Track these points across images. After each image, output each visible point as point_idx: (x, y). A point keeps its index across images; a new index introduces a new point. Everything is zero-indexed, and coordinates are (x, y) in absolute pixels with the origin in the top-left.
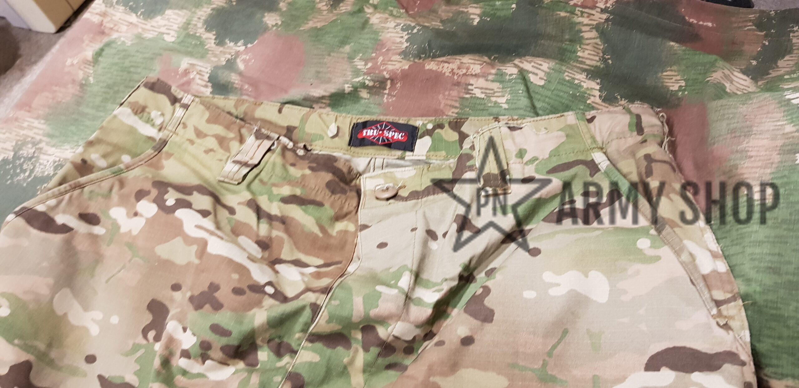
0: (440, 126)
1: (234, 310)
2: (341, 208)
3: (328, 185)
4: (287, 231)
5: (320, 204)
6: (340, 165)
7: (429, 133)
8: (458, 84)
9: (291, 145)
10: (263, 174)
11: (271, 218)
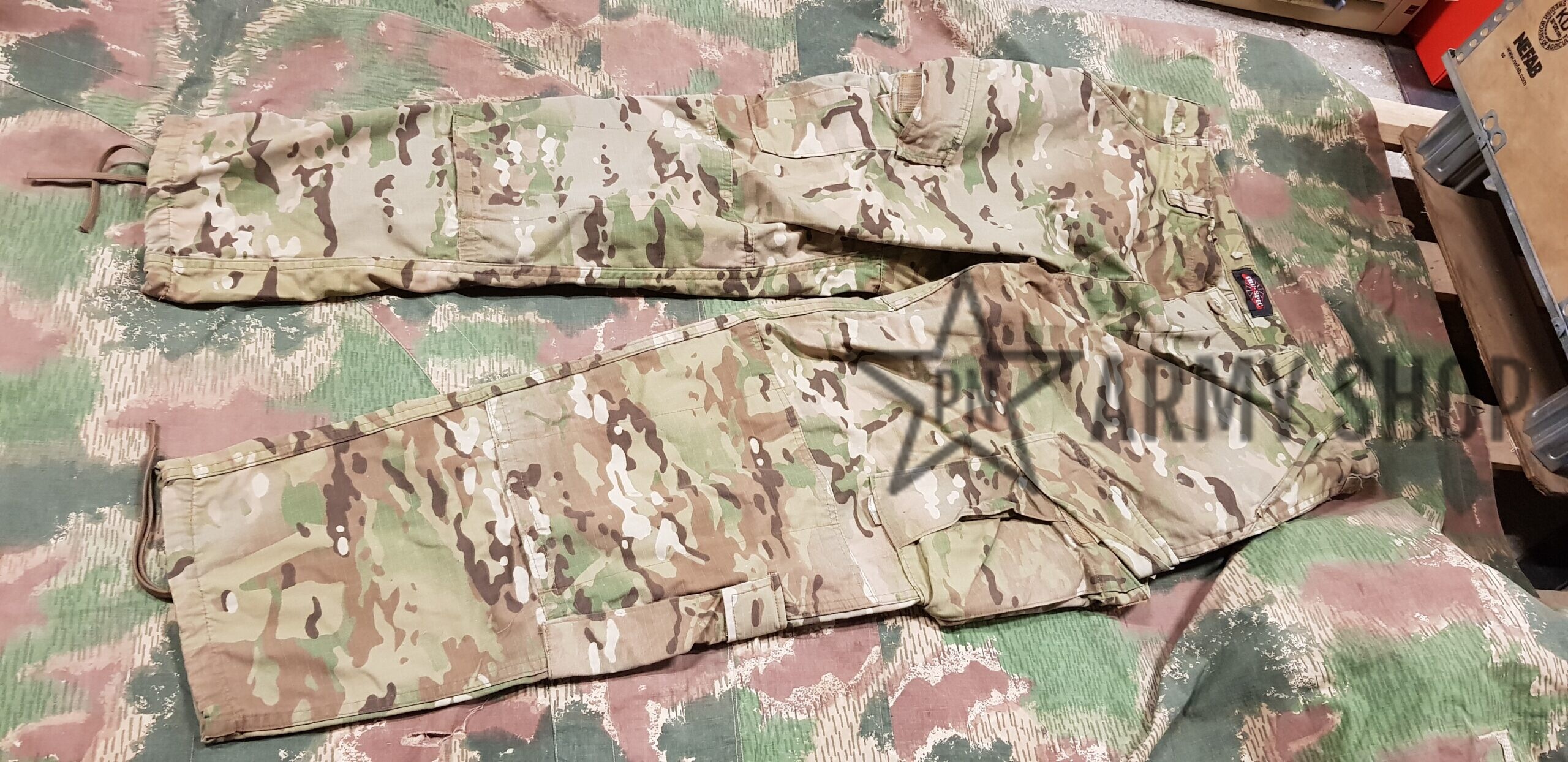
0: (1283, 330)
1: (1106, 233)
2: (1188, 281)
3: (1200, 265)
4: (1156, 249)
5: (1184, 265)
6: (1216, 268)
7: (1273, 323)
8: (1321, 335)
9: (1211, 229)
10: (1182, 218)
11: (1159, 234)
